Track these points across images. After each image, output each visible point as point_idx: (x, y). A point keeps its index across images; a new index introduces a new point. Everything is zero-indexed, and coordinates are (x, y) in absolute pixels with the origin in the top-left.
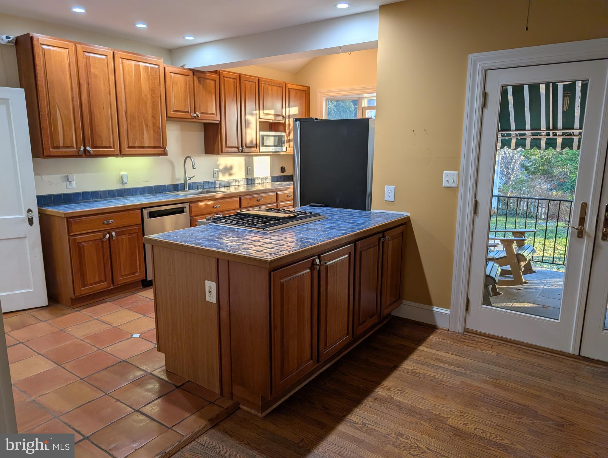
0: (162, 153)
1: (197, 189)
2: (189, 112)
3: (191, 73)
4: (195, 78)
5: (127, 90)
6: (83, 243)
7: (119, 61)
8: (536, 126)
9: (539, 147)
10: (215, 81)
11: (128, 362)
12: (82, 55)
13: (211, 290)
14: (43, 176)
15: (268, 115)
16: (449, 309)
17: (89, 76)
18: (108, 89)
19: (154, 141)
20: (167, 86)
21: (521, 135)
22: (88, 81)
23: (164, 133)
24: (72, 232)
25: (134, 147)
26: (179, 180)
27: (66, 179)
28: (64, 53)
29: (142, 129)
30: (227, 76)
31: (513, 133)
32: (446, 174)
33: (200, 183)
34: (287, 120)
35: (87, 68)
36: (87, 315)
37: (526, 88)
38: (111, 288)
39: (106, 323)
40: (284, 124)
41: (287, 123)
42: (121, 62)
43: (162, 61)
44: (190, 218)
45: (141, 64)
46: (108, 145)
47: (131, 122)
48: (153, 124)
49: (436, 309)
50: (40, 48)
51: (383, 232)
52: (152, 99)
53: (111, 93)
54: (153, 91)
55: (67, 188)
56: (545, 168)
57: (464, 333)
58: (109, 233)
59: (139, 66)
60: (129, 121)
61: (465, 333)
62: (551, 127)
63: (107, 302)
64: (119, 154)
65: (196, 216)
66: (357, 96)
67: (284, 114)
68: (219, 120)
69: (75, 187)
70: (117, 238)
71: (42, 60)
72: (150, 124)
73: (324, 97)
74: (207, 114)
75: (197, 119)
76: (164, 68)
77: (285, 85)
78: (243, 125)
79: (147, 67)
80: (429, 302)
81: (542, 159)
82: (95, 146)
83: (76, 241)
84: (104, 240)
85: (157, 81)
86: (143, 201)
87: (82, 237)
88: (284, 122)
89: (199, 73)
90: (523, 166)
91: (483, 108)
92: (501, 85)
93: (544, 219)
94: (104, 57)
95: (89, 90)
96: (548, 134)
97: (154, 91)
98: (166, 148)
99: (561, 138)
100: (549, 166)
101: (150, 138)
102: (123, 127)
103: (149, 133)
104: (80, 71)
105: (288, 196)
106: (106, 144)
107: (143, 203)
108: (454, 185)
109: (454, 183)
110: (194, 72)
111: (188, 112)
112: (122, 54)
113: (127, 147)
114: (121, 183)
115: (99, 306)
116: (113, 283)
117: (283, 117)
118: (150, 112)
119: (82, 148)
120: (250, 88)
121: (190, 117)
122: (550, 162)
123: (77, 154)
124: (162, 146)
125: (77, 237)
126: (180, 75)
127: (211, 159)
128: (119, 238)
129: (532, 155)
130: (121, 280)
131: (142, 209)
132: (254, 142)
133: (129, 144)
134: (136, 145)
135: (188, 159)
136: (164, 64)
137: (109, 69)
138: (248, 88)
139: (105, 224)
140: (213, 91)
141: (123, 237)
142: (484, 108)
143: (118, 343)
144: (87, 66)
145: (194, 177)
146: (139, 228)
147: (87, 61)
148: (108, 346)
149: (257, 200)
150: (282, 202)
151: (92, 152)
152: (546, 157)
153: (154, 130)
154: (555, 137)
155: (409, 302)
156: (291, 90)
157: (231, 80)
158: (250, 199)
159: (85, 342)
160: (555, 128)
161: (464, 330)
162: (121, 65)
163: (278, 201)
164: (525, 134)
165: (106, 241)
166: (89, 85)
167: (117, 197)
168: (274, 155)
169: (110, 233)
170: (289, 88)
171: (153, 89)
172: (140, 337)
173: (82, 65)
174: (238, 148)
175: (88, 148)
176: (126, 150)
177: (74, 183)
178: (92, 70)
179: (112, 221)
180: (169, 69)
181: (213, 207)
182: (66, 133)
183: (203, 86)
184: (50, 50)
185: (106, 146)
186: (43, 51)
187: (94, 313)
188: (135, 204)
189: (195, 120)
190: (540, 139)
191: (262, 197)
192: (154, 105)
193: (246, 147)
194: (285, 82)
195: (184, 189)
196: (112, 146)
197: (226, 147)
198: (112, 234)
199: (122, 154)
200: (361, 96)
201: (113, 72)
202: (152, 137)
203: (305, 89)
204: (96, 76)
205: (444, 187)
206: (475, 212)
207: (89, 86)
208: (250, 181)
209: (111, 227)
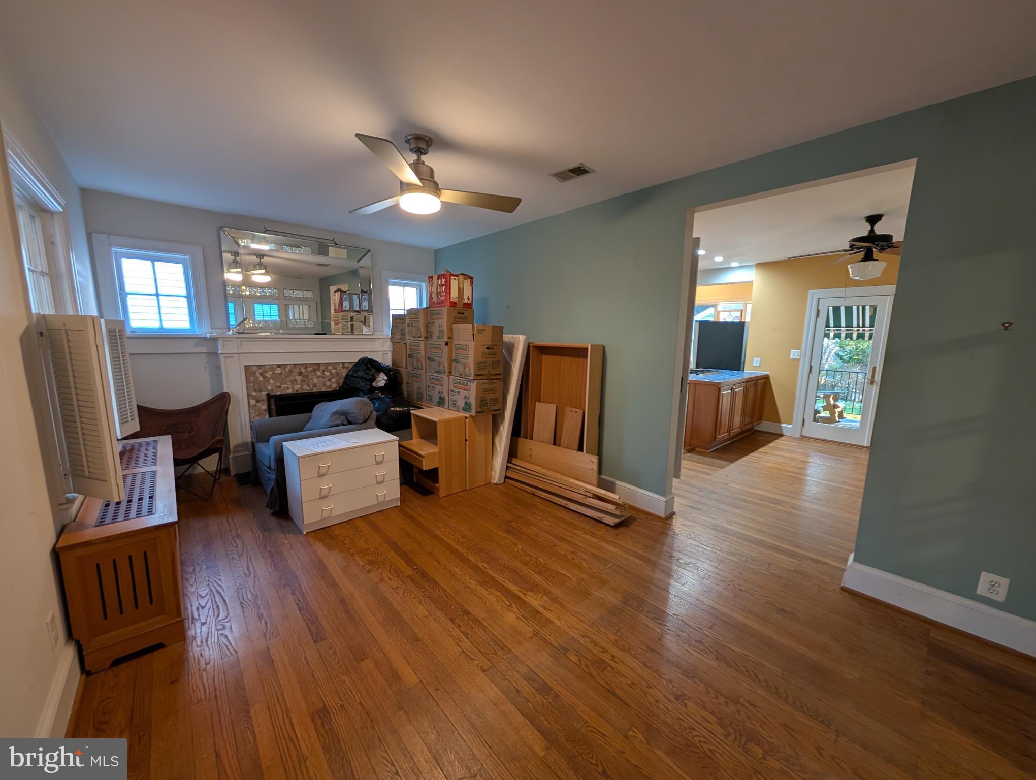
8: (849, 324)
9: (851, 339)
16: (792, 425)
21: (837, 330)
31: (832, 329)
32: (793, 351)
37: (843, 309)
49: (783, 425)
51: (757, 380)
56: (860, 357)
61: (801, 438)
62: (861, 325)
80: (779, 421)
81: (856, 350)
90: (838, 355)
91: (817, 317)
92: (827, 306)
93: (859, 402)
96: (858, 330)
99: (869, 332)
100: (864, 356)
108: (798, 357)
122: (865, 352)
129: (847, 346)
152: (861, 348)
154: (864, 332)
155: (766, 422)
160: (864, 326)
161: (801, 436)
164: (840, 330)
190: (852, 333)
205: (792, 358)
206: (810, 371)
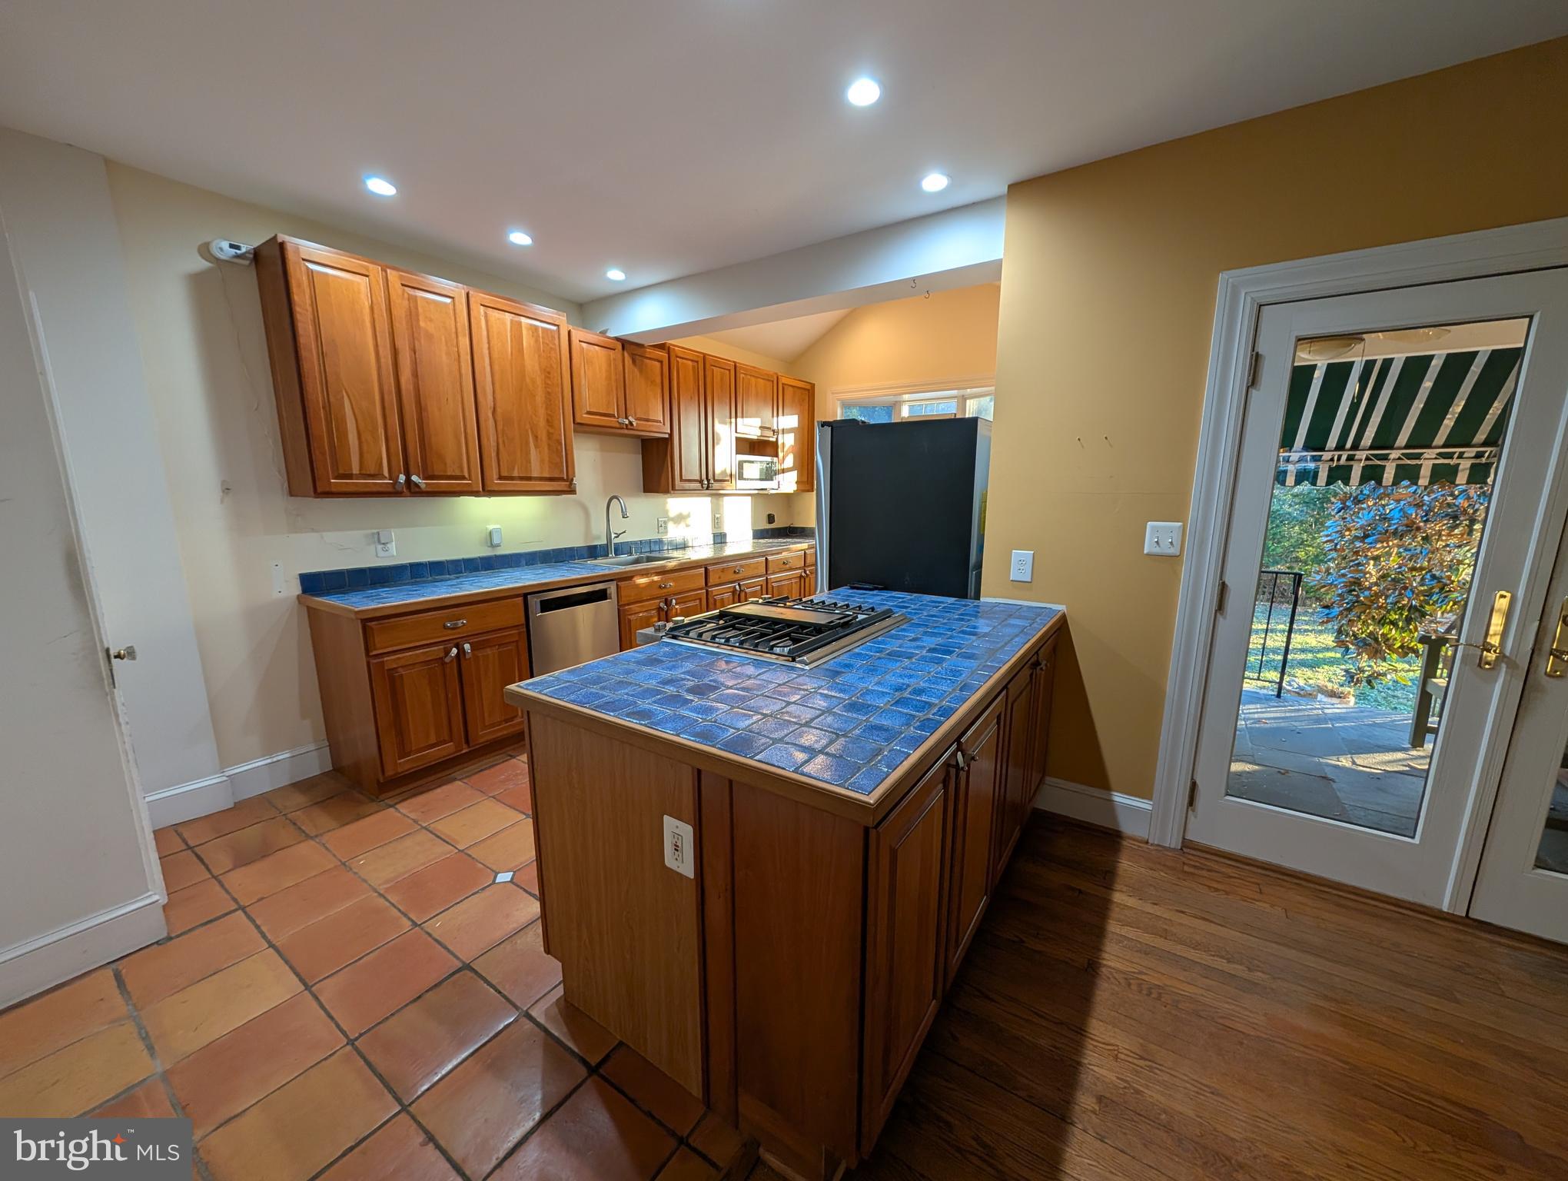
0: (565, 489)
1: (630, 554)
2: (616, 415)
3: (619, 346)
4: (626, 354)
5: (496, 368)
6: (400, 670)
7: (479, 312)
10: (661, 362)
11: (476, 972)
12: (400, 292)
13: (679, 844)
14: (324, 534)
15: (751, 427)
16: (1151, 800)
17: (415, 335)
18: (456, 363)
19: (549, 467)
20: (574, 369)
22: (414, 346)
23: (569, 452)
24: (375, 649)
25: (512, 478)
26: (599, 538)
27: (376, 539)
28: (359, 284)
29: (527, 443)
30: (682, 356)
32: (1153, 527)
33: (635, 543)
34: (780, 436)
35: (411, 318)
36: (408, 817)
38: (464, 752)
39: (444, 841)
40: (775, 445)
41: (780, 442)
42: (482, 313)
43: (565, 318)
44: (618, 609)
45: (523, 320)
46: (458, 473)
47: (503, 430)
48: (548, 436)
49: (1119, 798)
50: (303, 269)
52: (545, 387)
53: (463, 371)
54: (547, 373)
55: (377, 556)
57: (1181, 849)
58: (457, 646)
59: (520, 323)
60: (500, 428)
61: (1185, 850)
63: (455, 779)
64: (481, 489)
65: (628, 605)
66: (892, 399)
67: (775, 428)
68: (669, 432)
69: (395, 554)
70: (473, 655)
71: (307, 297)
72: (543, 435)
73: (838, 400)
74: (647, 420)
75: (631, 429)
76: (569, 332)
77: (778, 378)
78: (708, 441)
79: (536, 328)
82: (430, 474)
83: (383, 668)
84: (447, 660)
85: (554, 355)
86: (529, 580)
87: (399, 658)
88: (774, 440)
89: (633, 347)
91: (1248, 388)
92: (1297, 337)
94: (448, 301)
95: (415, 363)
97: (549, 373)
98: (572, 480)
101: (542, 461)
102: (488, 439)
103: (540, 452)
104: (396, 324)
105: (784, 563)
106: (454, 471)
107: (527, 583)
108: (1175, 551)
109: (1173, 546)
110: (625, 343)
111: (613, 416)
112: (485, 298)
113: (498, 477)
114: (489, 545)
115: (439, 790)
116: (467, 742)
117: (774, 431)
118: (542, 412)
119: (402, 478)
120: (722, 379)
121: (617, 425)
123: (390, 489)
124: (565, 478)
125: (385, 659)
126: (600, 348)
127: (653, 501)
128: (480, 654)
130: (483, 736)
131: (525, 596)
132: (728, 472)
133: (502, 471)
134: (516, 474)
135: (615, 501)
136: (568, 323)
137: (459, 324)
138: (717, 380)
139: (449, 628)
140: (658, 380)
141: (489, 651)
142: (1250, 389)
143: (461, 901)
144: (411, 315)
145: (624, 532)
146: (519, 634)
147: (411, 305)
148: (438, 912)
149: (735, 572)
150: (773, 573)
151: (423, 486)
153: (549, 445)
155: (1059, 781)
156: (786, 387)
157: (690, 363)
158: (723, 570)
159: (387, 900)
161: (1183, 842)
162: (483, 319)
163: (769, 572)
165: (452, 661)
166: (415, 353)
167: (482, 570)
168: (760, 496)
169: (460, 647)
170: (783, 384)
171: (548, 370)
172: (511, 881)
173: (400, 312)
174: (701, 481)
175: (414, 478)
176: (495, 482)
177: (393, 548)
178: (422, 324)
179: (463, 623)
180: (578, 334)
181: (660, 587)
182: (365, 448)
183: (641, 371)
184: (326, 275)
185: (453, 474)
186: (311, 277)
187: (423, 812)
188: (511, 586)
189: (626, 432)
191: (742, 566)
192: (550, 401)
193: (715, 480)
194: (776, 374)
195: (606, 555)
196: (467, 475)
197: (681, 479)
198: (464, 648)
199: (487, 491)
200: (898, 399)
201: (467, 332)
202: (547, 459)
203: (808, 387)
204: (430, 337)
205: (1148, 554)
206: (1221, 607)
207: (417, 354)
208: (720, 539)
209: (459, 633)
